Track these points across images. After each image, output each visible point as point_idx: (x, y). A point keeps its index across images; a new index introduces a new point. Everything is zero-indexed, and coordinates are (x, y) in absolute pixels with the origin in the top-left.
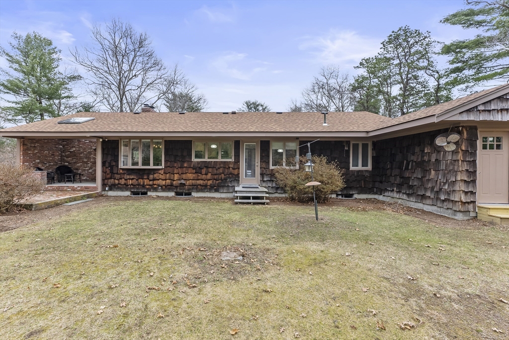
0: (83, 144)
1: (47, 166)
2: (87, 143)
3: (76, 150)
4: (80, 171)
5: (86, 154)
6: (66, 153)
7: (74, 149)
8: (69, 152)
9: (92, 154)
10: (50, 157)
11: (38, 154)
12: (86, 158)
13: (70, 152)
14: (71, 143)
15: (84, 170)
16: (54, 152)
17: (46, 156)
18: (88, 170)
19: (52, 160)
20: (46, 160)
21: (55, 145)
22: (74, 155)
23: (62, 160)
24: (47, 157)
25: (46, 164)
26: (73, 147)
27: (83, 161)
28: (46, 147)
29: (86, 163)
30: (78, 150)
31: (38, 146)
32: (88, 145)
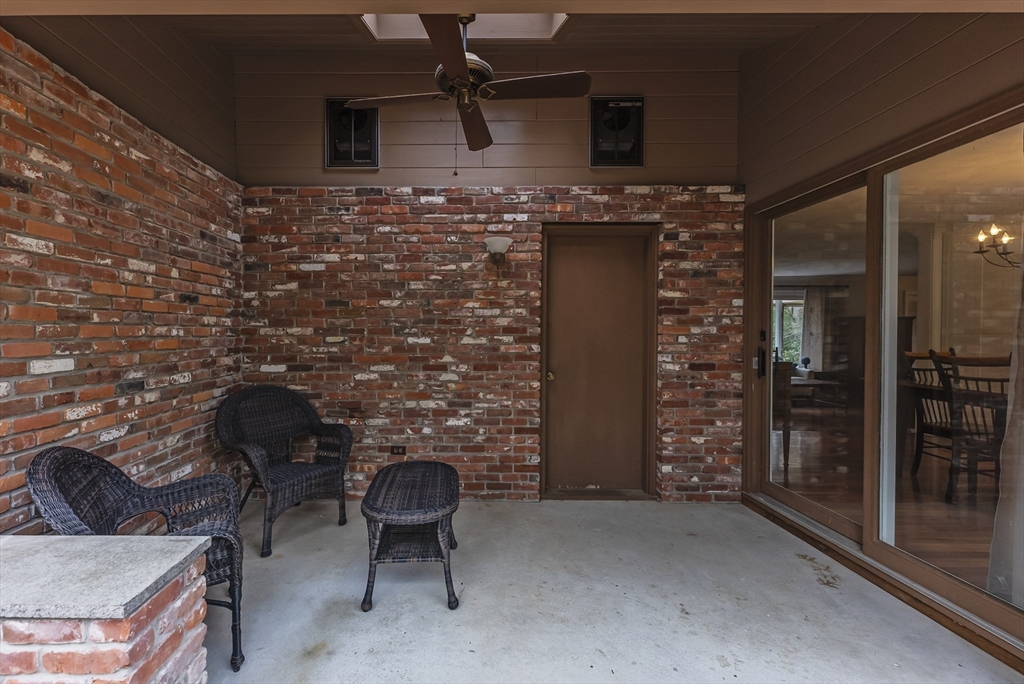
0: (401, 220)
1: (148, 410)
2: (431, 209)
3: (344, 265)
4: (380, 421)
5: (427, 297)
6: (262, 288)
7: (334, 257)
8: (292, 276)
9: (468, 295)
10: (166, 317)
11: (56, 283)
12: (425, 325)
13: (303, 278)
14: (306, 214)
15: (412, 414)
16: (194, 276)
17: (137, 304)
18: (438, 413)
19: (183, 343)
20: (135, 345)
21: (202, 214)
22: (332, 303)
23: (247, 343)
24: (149, 318)
25: (139, 386)
26: (321, 243)
27: (399, 348)
28: (140, 213)
29: (429, 361)
30: (361, 267)
31: (57, 181)
32: (439, 226)
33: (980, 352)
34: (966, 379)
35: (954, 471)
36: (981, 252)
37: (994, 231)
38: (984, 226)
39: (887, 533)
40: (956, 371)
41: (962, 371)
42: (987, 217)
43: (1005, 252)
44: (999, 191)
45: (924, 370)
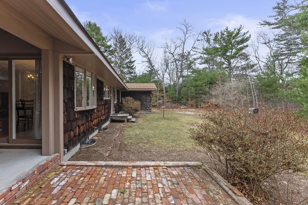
33: (29, 99)
34: (27, 105)
35: (25, 125)
36: (29, 79)
37: (31, 76)
38: (29, 74)
39: (14, 137)
40: (25, 103)
41: (26, 103)
42: (30, 73)
43: (32, 80)
44: (31, 68)
45: (19, 104)
